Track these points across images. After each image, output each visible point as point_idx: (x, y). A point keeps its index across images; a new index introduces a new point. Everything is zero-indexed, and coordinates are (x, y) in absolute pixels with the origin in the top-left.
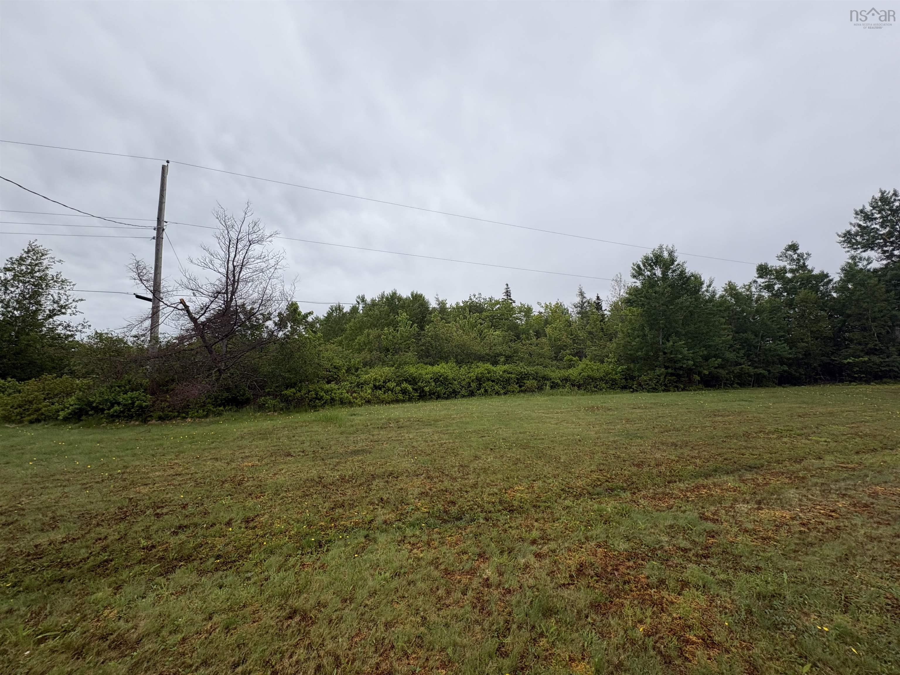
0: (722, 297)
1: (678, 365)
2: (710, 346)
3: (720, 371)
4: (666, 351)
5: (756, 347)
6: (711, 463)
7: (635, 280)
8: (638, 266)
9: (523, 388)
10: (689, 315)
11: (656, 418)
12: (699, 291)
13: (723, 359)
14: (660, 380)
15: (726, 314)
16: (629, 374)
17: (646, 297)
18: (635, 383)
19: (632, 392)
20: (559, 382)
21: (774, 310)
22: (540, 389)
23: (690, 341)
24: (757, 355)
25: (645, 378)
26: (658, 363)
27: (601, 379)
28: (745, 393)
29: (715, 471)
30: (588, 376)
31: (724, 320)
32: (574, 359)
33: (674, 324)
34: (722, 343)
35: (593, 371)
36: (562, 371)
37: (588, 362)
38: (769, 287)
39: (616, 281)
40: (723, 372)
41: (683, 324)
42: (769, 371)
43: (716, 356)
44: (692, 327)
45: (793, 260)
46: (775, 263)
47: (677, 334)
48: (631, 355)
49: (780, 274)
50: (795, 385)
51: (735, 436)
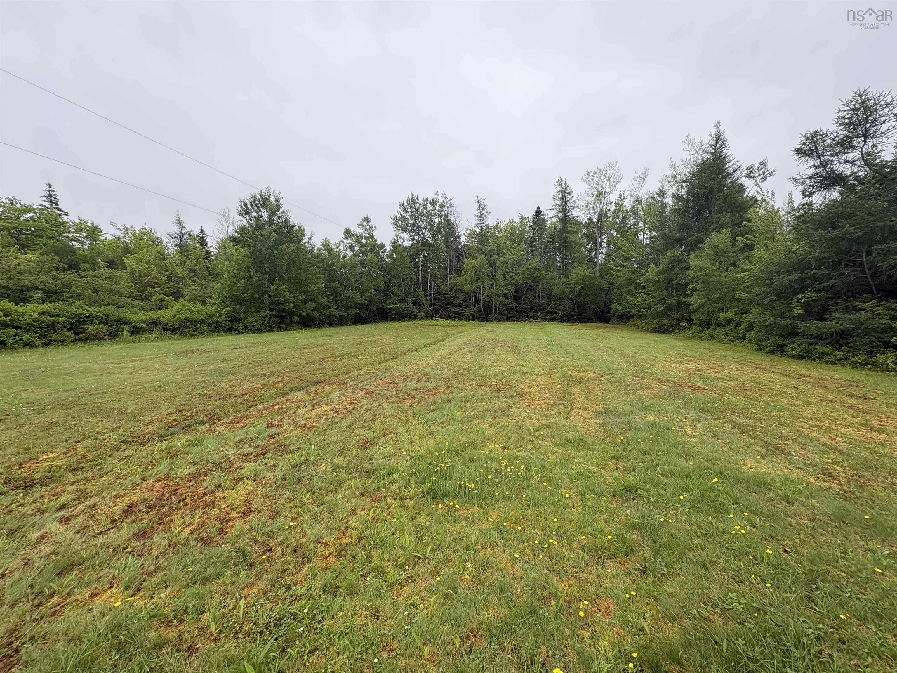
0: (319, 250)
1: (281, 308)
2: (308, 292)
3: (315, 313)
4: (270, 294)
5: (341, 295)
6: (290, 385)
7: (241, 218)
8: (245, 204)
9: (81, 336)
10: (292, 261)
11: (254, 355)
12: (301, 240)
13: (318, 303)
14: (265, 321)
15: (321, 265)
16: (235, 316)
17: (251, 238)
18: (241, 324)
19: (238, 334)
20: (144, 326)
21: (353, 266)
22: (113, 335)
23: (292, 285)
24: (342, 301)
25: (251, 320)
26: (263, 305)
27: (203, 322)
28: (330, 331)
29: (291, 390)
30: (186, 319)
31: (319, 270)
32: (167, 298)
33: (278, 269)
34: (317, 290)
35: (191, 313)
36: (149, 313)
37: (186, 303)
38: (352, 248)
39: (224, 216)
40: (317, 314)
41: (286, 270)
42: (348, 314)
43: (312, 300)
44: (294, 274)
45: (366, 230)
46: (356, 230)
47: (280, 278)
48: (237, 297)
49: (358, 239)
50: (362, 324)
51: (314, 362)
